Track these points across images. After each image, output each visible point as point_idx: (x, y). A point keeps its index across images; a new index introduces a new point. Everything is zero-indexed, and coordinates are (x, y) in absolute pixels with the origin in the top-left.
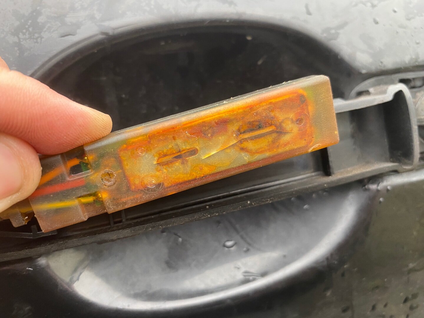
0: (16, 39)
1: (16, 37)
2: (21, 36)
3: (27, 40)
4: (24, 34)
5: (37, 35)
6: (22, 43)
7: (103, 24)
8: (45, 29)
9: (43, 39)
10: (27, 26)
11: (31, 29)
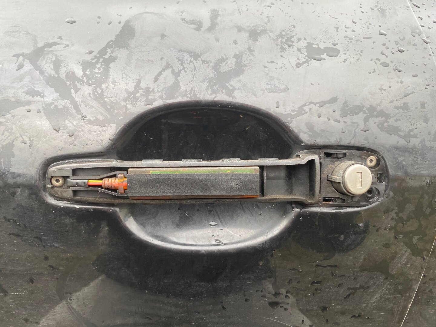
0: (125, 104)
1: (125, 103)
2: (127, 102)
3: (130, 105)
4: (129, 101)
5: (134, 103)
6: (127, 106)
7: (166, 101)
8: (138, 100)
9: (137, 105)
10: (131, 98)
11: (132, 99)
